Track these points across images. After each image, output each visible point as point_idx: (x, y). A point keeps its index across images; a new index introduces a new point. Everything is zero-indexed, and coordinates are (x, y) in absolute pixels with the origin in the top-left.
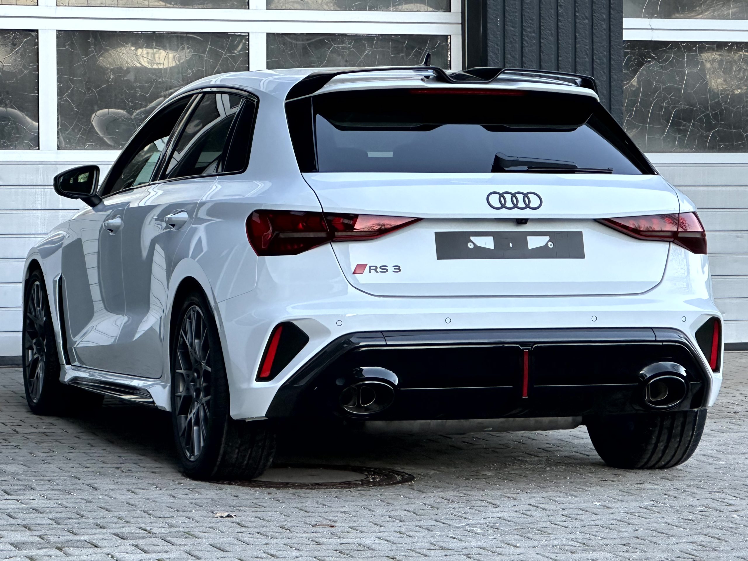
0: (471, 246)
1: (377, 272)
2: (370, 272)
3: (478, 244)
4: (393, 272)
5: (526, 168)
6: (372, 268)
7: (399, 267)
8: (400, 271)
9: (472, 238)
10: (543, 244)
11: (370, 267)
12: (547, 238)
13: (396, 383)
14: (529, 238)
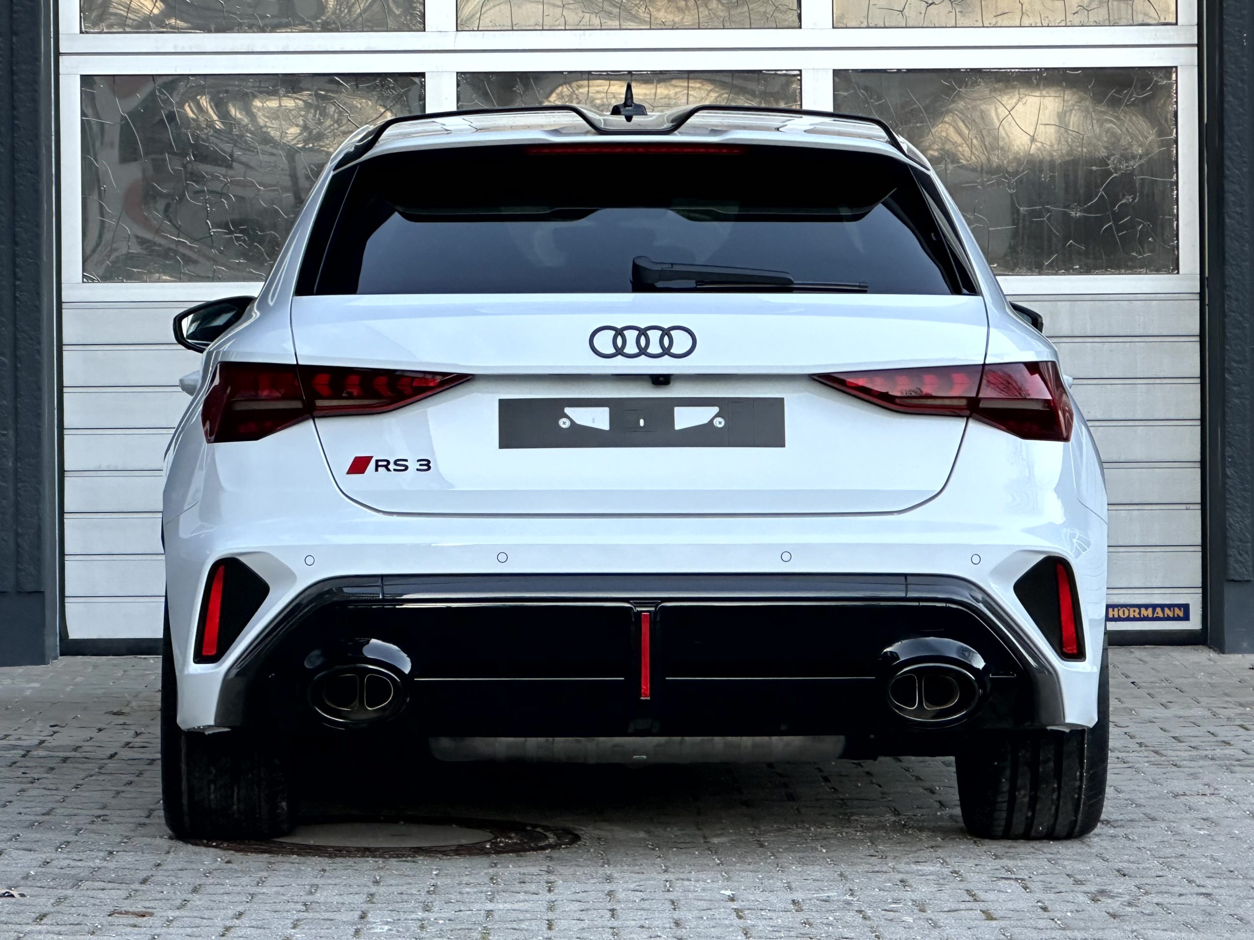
0: (564, 424)
1: (389, 470)
2: (377, 470)
3: (579, 421)
4: (418, 470)
5: (692, 284)
6: (380, 463)
7: (429, 462)
8: (429, 468)
9: (568, 411)
10: (705, 421)
11: (377, 461)
12: (715, 410)
13: (407, 669)
14: (678, 411)
